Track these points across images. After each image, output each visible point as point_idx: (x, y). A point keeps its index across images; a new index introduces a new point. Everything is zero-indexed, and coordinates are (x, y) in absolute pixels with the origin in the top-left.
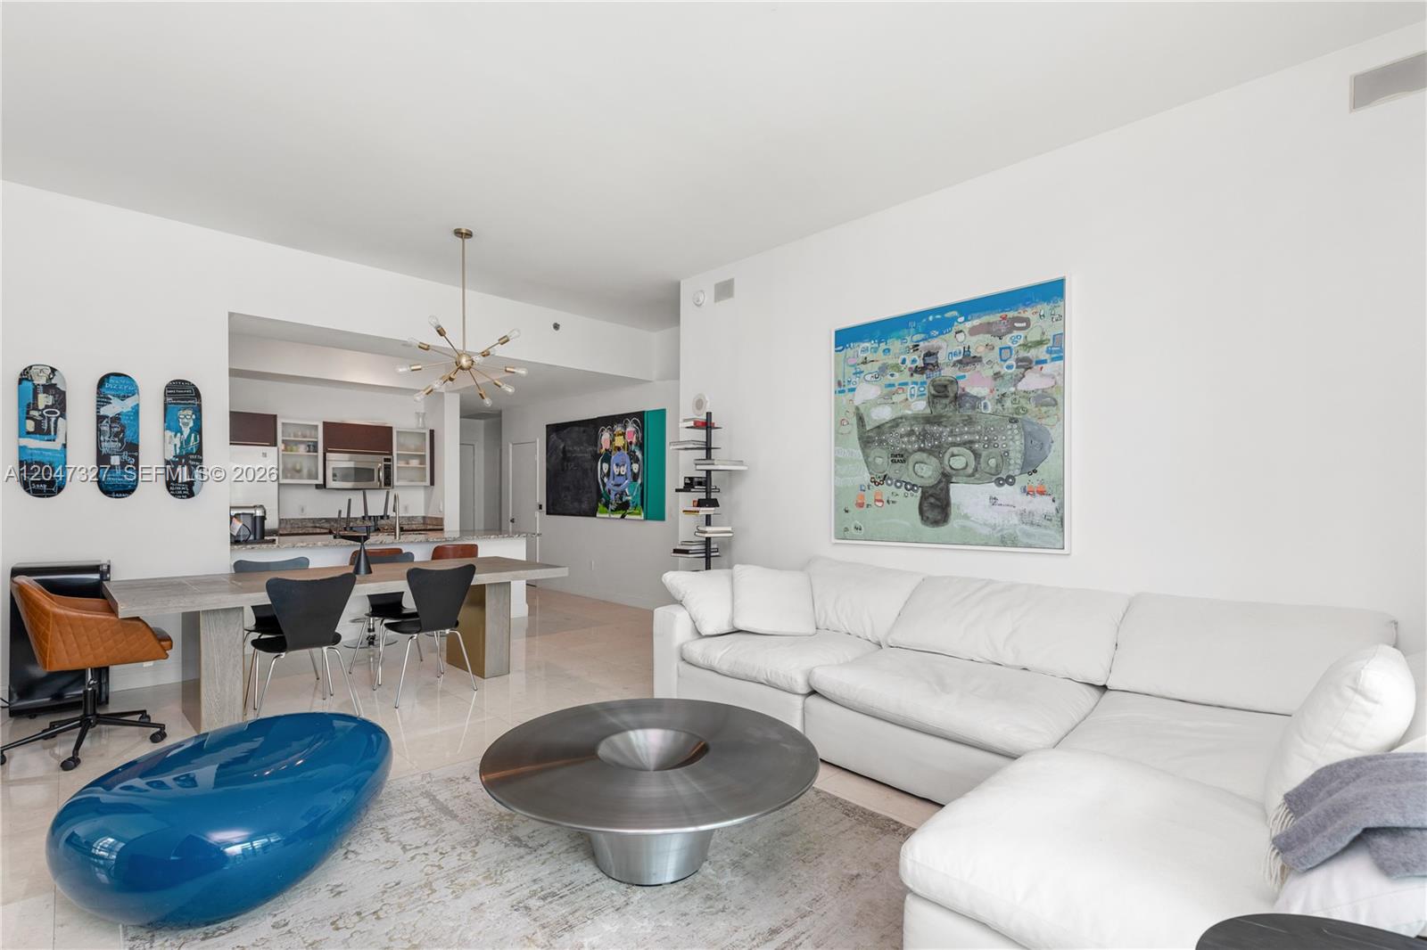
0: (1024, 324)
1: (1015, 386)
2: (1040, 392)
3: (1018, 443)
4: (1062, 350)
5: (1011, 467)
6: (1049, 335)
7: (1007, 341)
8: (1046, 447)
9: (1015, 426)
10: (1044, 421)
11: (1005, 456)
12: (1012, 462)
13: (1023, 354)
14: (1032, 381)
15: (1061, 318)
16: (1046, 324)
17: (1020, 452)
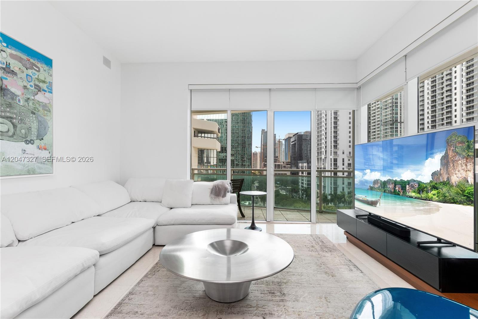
0: (38, 69)
1: (34, 96)
2: (44, 104)
3: (35, 124)
4: (51, 90)
5: (32, 136)
6: (47, 80)
7: (30, 72)
8: (47, 129)
9: (34, 116)
10: (46, 117)
11: (29, 129)
12: (33, 133)
13: (37, 83)
14: (40, 97)
15: (51, 76)
16: (46, 75)
17: (36, 129)
